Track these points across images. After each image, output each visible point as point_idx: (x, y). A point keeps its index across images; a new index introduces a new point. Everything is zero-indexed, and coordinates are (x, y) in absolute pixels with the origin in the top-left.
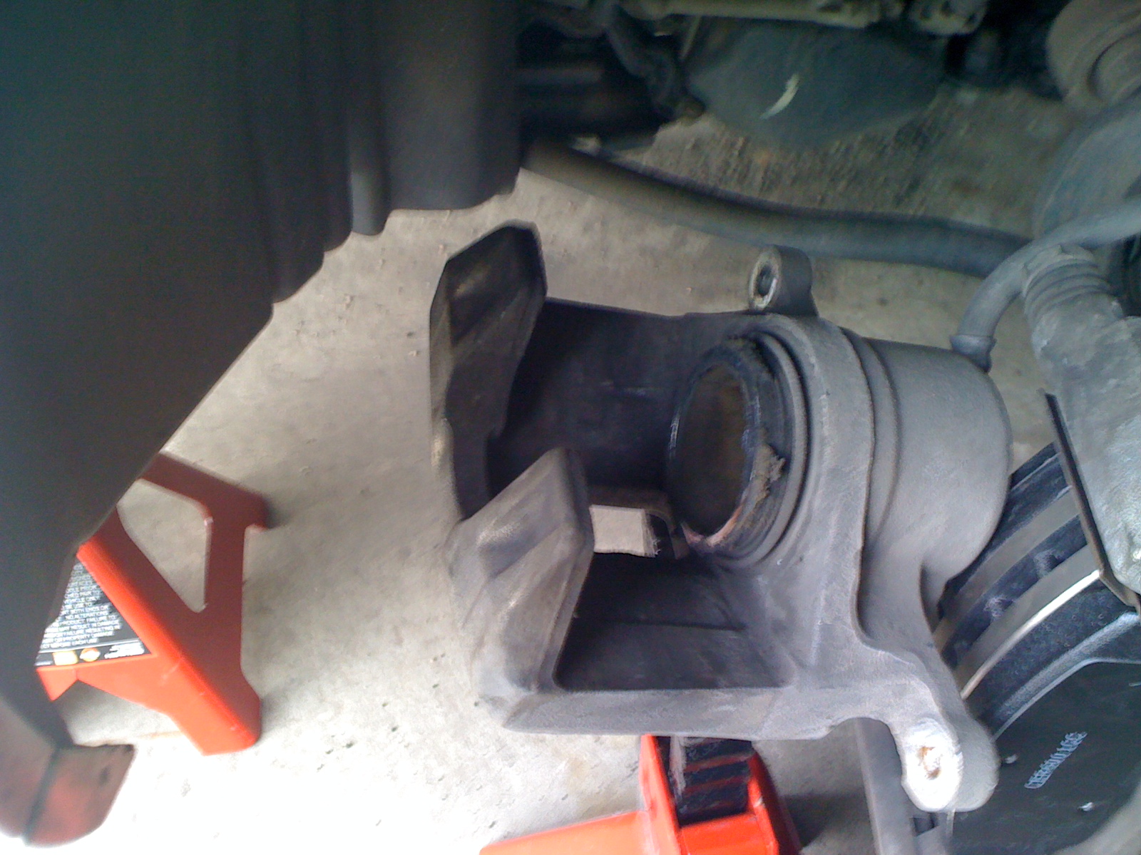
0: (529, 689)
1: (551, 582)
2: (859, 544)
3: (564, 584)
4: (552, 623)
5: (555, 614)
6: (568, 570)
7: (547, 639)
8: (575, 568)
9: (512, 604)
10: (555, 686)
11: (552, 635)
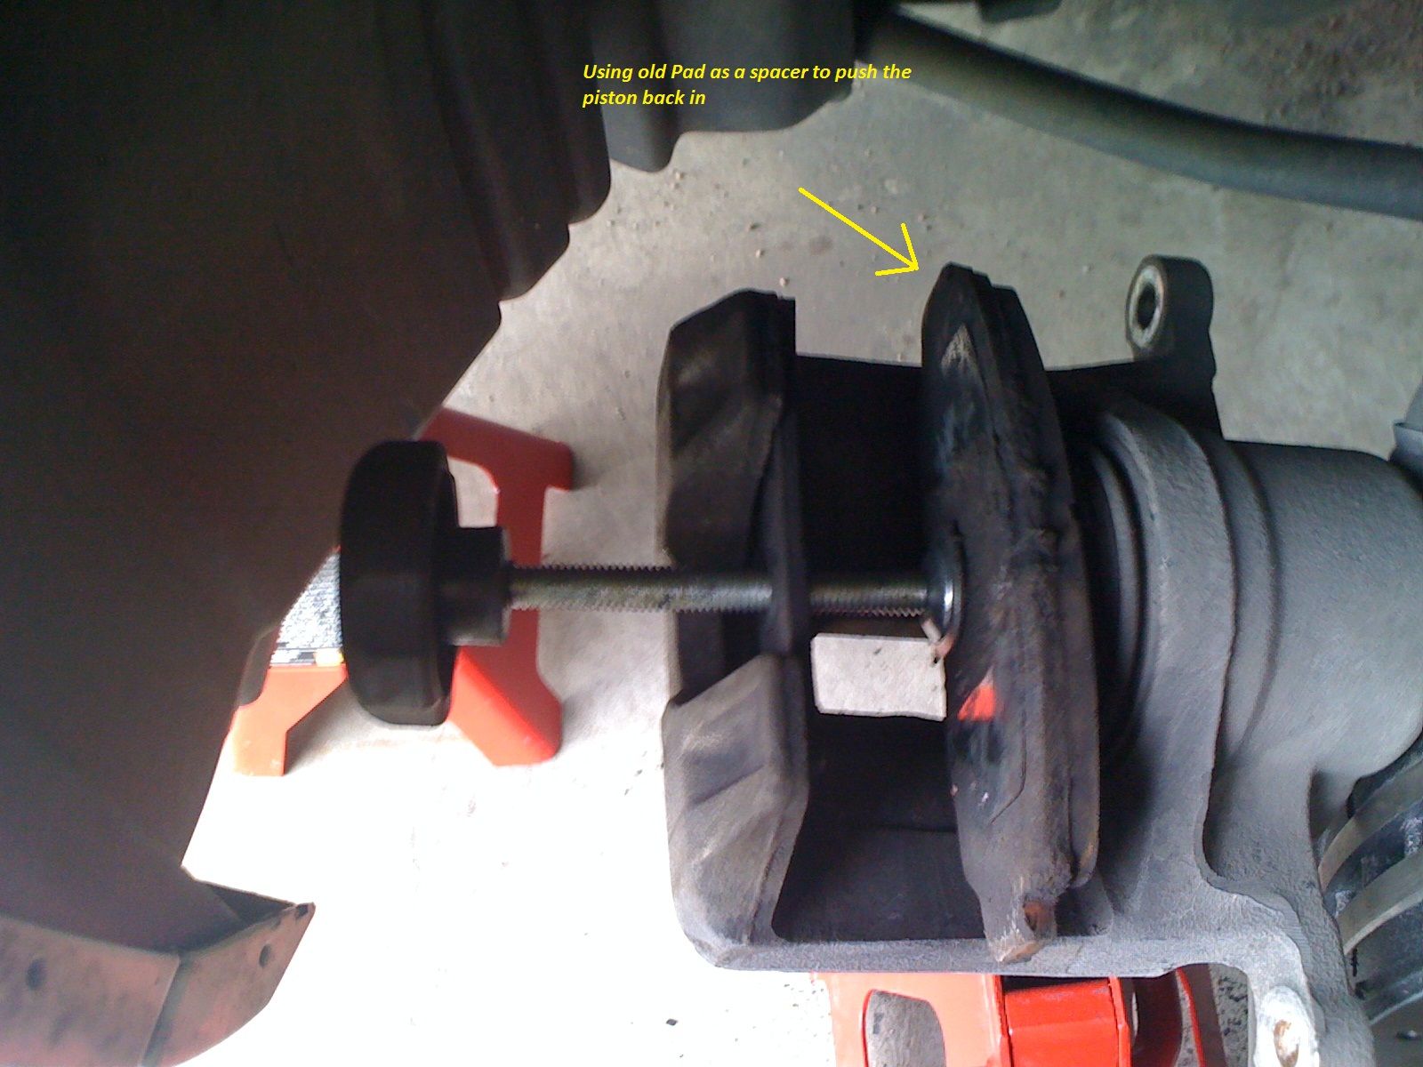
0: (740, 941)
1: (754, 832)
2: (1209, 762)
3: (772, 836)
4: (762, 874)
5: (763, 866)
6: (774, 823)
7: (757, 891)
8: (783, 821)
9: (707, 853)
10: (775, 936)
11: (763, 885)
